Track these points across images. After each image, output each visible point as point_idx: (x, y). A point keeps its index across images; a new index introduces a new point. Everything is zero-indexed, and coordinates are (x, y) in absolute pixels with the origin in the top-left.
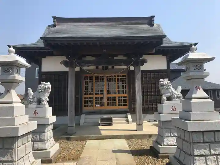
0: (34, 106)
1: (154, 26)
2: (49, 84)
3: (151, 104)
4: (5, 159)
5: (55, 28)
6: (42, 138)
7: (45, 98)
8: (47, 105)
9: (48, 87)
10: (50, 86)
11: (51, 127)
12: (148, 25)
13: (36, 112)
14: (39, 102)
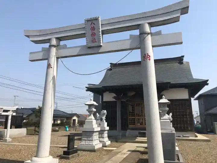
0: (99, 121)
1: (183, 64)
2: (105, 111)
3: (180, 124)
4: (90, 139)
5: (111, 71)
6: (103, 136)
7: (104, 118)
8: (105, 121)
9: (105, 113)
10: (106, 112)
11: (107, 132)
12: (179, 63)
13: (100, 124)
14: (101, 120)
